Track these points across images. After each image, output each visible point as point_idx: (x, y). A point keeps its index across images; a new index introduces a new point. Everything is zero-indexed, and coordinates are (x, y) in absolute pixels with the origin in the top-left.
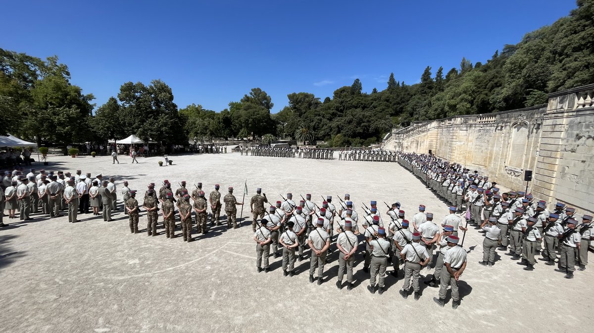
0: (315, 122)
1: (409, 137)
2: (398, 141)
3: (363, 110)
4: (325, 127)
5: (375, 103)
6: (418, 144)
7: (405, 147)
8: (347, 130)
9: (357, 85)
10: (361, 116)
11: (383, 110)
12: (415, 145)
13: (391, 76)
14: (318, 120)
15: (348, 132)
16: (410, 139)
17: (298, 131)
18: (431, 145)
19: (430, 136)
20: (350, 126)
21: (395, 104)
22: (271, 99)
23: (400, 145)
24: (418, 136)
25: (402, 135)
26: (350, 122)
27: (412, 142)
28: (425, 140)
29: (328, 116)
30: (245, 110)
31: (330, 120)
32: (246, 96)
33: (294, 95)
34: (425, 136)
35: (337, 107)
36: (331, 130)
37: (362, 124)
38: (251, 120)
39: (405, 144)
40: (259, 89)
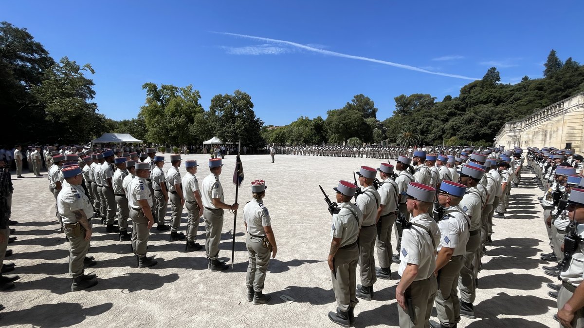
0: (423, 125)
1: (529, 125)
2: (512, 134)
3: (497, 105)
4: (436, 129)
5: (517, 95)
6: (546, 136)
7: (524, 143)
8: (465, 132)
9: (492, 76)
10: (488, 113)
11: (530, 101)
12: (540, 137)
13: (551, 55)
14: (428, 121)
15: (467, 133)
16: (532, 128)
17: (400, 135)
18: (571, 135)
19: (568, 121)
20: (469, 126)
21: (552, 92)
22: (374, 104)
23: (516, 139)
24: (546, 123)
25: (519, 124)
26: (470, 121)
27: (535, 134)
28: (560, 128)
29: (442, 117)
30: (338, 115)
31: (446, 121)
32: (348, 103)
33: (403, 97)
34: (558, 121)
35: (456, 105)
36: (444, 132)
37: (490, 124)
38: (341, 125)
39: (524, 137)
40: (362, 96)
